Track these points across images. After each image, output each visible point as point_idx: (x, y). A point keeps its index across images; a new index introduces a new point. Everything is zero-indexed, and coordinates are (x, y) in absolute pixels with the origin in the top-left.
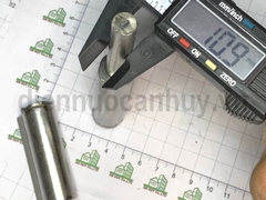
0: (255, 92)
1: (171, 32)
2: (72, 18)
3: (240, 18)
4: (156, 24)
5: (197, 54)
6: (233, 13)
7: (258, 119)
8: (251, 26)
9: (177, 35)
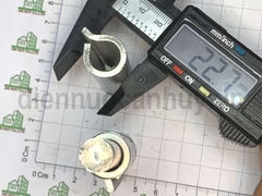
0: (249, 118)
1: (164, 59)
2: (44, 42)
3: (232, 45)
4: (149, 52)
5: (191, 81)
6: (224, 40)
7: (252, 143)
8: (243, 52)
9: (170, 62)
